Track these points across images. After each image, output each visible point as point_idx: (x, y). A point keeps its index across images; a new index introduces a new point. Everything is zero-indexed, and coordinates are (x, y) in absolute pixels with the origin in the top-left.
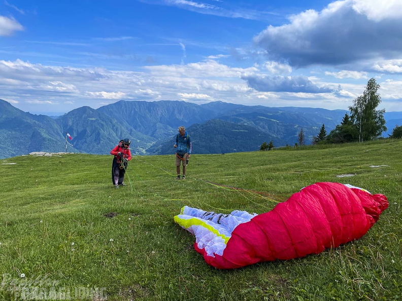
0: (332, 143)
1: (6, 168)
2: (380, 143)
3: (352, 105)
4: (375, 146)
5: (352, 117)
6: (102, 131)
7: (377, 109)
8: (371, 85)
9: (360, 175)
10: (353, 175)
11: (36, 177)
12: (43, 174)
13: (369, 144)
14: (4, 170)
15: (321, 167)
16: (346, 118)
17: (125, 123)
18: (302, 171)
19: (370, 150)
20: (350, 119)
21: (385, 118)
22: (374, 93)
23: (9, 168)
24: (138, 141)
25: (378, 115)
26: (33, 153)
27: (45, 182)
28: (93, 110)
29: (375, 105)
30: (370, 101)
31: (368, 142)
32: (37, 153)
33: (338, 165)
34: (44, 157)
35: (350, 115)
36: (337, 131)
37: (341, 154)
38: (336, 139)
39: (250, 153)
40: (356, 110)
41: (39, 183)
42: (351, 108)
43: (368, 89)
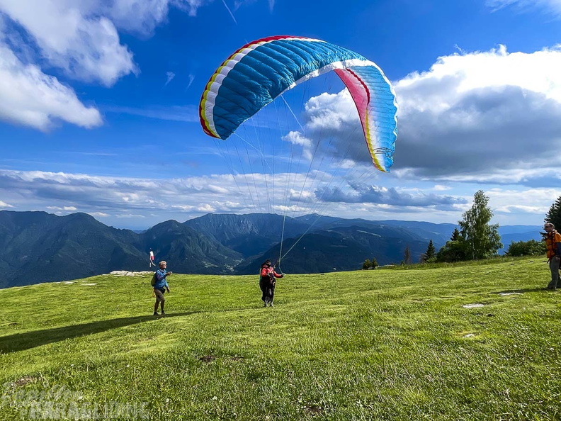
0: (443, 261)
1: (85, 290)
2: (498, 262)
3: (462, 219)
4: (494, 266)
5: (463, 232)
6: (187, 247)
7: (489, 223)
8: (479, 199)
11: (117, 301)
12: (126, 297)
13: (485, 264)
14: (82, 292)
15: (440, 293)
16: (456, 234)
17: (213, 238)
18: (421, 300)
19: (490, 271)
20: (460, 235)
21: (499, 233)
22: (483, 206)
23: (88, 290)
24: (226, 257)
25: (491, 231)
26: (115, 272)
27: (127, 307)
28: (178, 224)
29: (487, 219)
30: (480, 215)
31: (484, 261)
32: (119, 272)
33: (461, 291)
34: (125, 276)
35: (460, 230)
36: (448, 248)
37: (458, 275)
38: (448, 257)
39: (353, 273)
40: (466, 225)
41: (120, 310)
42: (461, 223)
43: (477, 202)
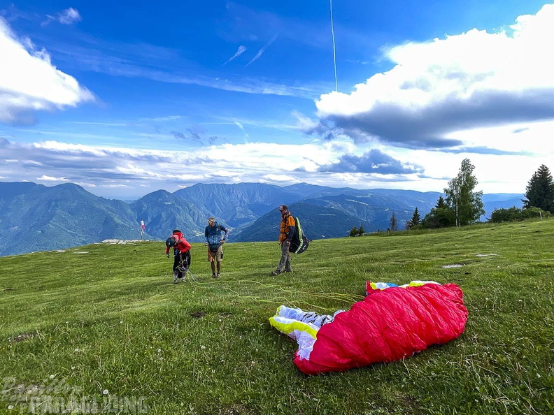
0: (428, 228)
1: (78, 257)
2: (480, 228)
3: (447, 187)
4: (476, 231)
5: (448, 200)
6: (178, 216)
7: (473, 191)
8: (466, 166)
9: (469, 266)
10: (461, 266)
11: (110, 268)
12: (117, 264)
13: (467, 229)
14: (75, 260)
15: (423, 256)
16: (441, 201)
17: (203, 208)
18: (403, 261)
19: (471, 236)
20: (445, 202)
21: (483, 201)
22: (469, 174)
23: (81, 257)
25: (475, 198)
26: (106, 241)
27: (120, 273)
28: (169, 194)
29: (471, 187)
30: (465, 182)
31: (466, 227)
32: (111, 241)
33: (442, 253)
34: (117, 245)
35: (445, 198)
36: (433, 215)
37: (441, 240)
38: (431, 223)
39: (341, 239)
40: (451, 193)
41: (113, 275)
42: (446, 191)
43: (463, 170)
